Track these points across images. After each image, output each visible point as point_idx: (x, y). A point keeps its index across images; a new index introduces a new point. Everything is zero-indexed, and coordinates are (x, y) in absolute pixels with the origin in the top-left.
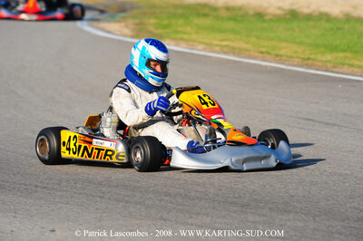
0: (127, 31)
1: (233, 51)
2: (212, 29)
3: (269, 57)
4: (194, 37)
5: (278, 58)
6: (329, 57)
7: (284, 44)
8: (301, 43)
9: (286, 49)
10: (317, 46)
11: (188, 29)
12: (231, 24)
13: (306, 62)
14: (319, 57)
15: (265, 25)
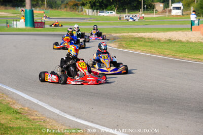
0: (116, 46)
1: (150, 53)
2: (144, 46)
3: (161, 55)
4: (137, 48)
5: (164, 55)
6: (181, 55)
7: (166, 50)
8: (172, 50)
9: (167, 52)
10: (177, 51)
11: (136, 45)
12: (149, 44)
13: (173, 56)
14: (177, 55)
15: (161, 44)
